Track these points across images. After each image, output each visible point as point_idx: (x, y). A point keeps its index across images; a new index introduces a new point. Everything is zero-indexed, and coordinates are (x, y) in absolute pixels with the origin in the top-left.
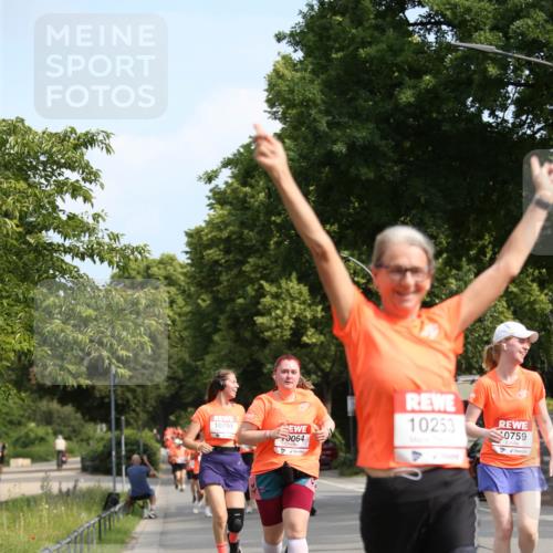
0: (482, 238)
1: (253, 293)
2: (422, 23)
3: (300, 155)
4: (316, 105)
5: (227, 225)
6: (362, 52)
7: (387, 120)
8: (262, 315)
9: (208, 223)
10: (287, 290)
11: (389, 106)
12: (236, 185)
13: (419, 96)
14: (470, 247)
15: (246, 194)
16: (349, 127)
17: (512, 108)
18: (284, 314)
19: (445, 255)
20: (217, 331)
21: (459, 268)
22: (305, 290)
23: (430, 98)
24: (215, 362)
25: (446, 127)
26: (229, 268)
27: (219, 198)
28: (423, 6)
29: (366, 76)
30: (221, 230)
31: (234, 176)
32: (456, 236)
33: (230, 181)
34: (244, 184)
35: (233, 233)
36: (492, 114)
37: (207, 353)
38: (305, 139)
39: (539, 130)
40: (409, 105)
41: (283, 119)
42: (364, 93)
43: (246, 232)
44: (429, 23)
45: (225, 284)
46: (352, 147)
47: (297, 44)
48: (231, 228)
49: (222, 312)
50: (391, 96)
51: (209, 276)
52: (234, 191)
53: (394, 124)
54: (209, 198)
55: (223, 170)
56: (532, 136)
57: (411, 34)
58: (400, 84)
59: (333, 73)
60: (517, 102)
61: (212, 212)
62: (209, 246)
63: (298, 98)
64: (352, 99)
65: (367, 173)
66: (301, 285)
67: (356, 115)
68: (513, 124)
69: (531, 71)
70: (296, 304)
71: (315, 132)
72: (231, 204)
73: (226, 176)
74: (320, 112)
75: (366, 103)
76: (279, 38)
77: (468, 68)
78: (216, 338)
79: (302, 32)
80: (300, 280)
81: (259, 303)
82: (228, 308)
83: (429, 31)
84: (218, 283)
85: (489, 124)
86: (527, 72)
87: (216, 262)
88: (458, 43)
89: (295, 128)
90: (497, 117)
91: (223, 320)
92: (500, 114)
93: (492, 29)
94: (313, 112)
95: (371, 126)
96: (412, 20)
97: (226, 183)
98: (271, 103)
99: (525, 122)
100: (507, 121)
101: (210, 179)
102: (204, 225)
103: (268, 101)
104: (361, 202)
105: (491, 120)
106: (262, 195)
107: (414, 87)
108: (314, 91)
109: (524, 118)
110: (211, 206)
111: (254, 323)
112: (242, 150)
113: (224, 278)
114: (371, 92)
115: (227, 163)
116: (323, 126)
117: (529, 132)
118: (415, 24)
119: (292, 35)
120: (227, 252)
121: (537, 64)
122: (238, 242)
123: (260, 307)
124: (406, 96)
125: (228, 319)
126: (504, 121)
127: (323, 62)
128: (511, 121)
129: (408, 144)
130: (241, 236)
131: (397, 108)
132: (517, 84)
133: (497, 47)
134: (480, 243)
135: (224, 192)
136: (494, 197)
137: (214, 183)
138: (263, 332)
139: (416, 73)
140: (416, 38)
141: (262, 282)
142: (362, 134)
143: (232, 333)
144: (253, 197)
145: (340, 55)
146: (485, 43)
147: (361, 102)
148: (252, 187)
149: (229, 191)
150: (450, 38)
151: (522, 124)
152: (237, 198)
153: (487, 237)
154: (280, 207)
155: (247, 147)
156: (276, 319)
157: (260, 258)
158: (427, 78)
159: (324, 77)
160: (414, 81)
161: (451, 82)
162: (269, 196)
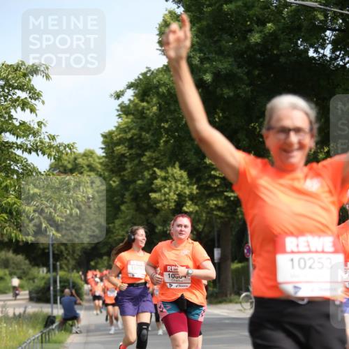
1: (149, 177)
5: (130, 129)
6: (225, 7)
7: (242, 56)
8: (155, 191)
9: (117, 128)
10: (173, 175)
11: (243, 46)
12: (136, 101)
13: (265, 39)
15: (143, 108)
16: (215, 61)
17: (330, 47)
18: (170, 191)
20: (123, 203)
22: (185, 174)
23: (272, 39)
24: (122, 224)
25: (283, 60)
26: (132, 159)
27: (125, 110)
30: (126, 132)
31: (135, 95)
33: (132, 99)
34: (142, 101)
35: (134, 134)
36: (316, 51)
37: (117, 218)
39: (348, 62)
40: (257, 44)
42: (226, 37)
43: (144, 133)
45: (129, 170)
46: (217, 75)
47: (179, 2)
48: (133, 131)
49: (127, 190)
50: (245, 38)
51: (118, 164)
52: (136, 105)
54: (118, 111)
55: (128, 91)
56: (344, 66)
58: (251, 31)
59: (205, 23)
60: (333, 42)
61: (120, 120)
62: (118, 144)
64: (218, 41)
66: (182, 171)
67: (220, 52)
68: (330, 58)
70: (179, 184)
71: (192, 65)
72: (133, 114)
78: (123, 208)
80: (181, 168)
81: (152, 183)
82: (131, 187)
84: (125, 169)
85: (313, 58)
86: (341, 21)
87: (123, 155)
90: (319, 53)
91: (127, 195)
92: (322, 51)
95: (231, 59)
97: (130, 100)
99: (339, 56)
100: (326, 56)
101: (118, 96)
102: (114, 129)
103: (159, 42)
104: (224, 113)
105: (315, 55)
106: (155, 109)
107: (261, 32)
109: (338, 53)
110: (119, 116)
111: (149, 198)
112: (141, 77)
113: (128, 166)
114: (231, 35)
115: (130, 86)
116: (197, 61)
117: (341, 63)
120: (130, 148)
121: (347, 15)
122: (138, 141)
123: (153, 186)
124: (255, 38)
125: (131, 195)
126: (324, 55)
127: (198, 14)
128: (329, 55)
129: (257, 72)
130: (140, 137)
131: (249, 47)
132: (333, 30)
135: (128, 106)
137: (121, 100)
138: (155, 204)
139: (262, 23)
141: (155, 169)
142: (224, 65)
143: (134, 204)
144: (148, 109)
145: (209, 9)
147: (224, 42)
148: (148, 102)
149: (131, 105)
151: (336, 58)
152: (138, 110)
154: (167, 117)
155: (144, 74)
156: (165, 195)
157: (154, 152)
158: (269, 25)
159: (198, 25)
160: (260, 28)
161: (287, 28)
162: (160, 109)
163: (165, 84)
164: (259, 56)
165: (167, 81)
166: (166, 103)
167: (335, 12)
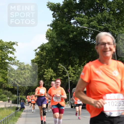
0: (84, 61)
1: (43, 71)
2: (74, 23)
3: (52, 46)
5: (38, 59)
6: (63, 28)
7: (67, 40)
8: (45, 75)
9: (35, 58)
10: (49, 71)
12: (40, 52)
13: (73, 36)
14: (82, 63)
16: (61, 41)
17: (90, 38)
18: (49, 75)
19: (78, 65)
21: (80, 67)
22: (53, 71)
23: (75, 36)
25: (78, 41)
26: (39, 67)
27: (37, 54)
28: (74, 20)
29: (64, 32)
30: (37, 60)
32: (80, 61)
33: (39, 51)
34: (42, 52)
35: (39, 60)
38: (53, 44)
40: (72, 37)
41: (49, 40)
44: (75, 23)
46: (61, 45)
47: (51, 26)
48: (39, 59)
50: (68, 36)
53: (69, 41)
55: (38, 49)
56: (94, 43)
57: (72, 25)
58: (70, 34)
59: (58, 32)
60: (91, 37)
61: (36, 57)
63: (52, 36)
64: (61, 36)
65: (64, 50)
66: (52, 70)
67: (62, 39)
68: (90, 41)
70: (51, 73)
71: (54, 42)
72: (39, 55)
73: (38, 50)
74: (56, 39)
75: (64, 37)
76: (48, 26)
77: (82, 31)
79: (52, 24)
80: (52, 69)
81: (44, 73)
85: (86, 41)
86: (93, 32)
88: (80, 26)
89: (51, 42)
90: (87, 40)
92: (88, 39)
93: (87, 24)
94: (54, 39)
95: (65, 41)
98: (47, 37)
101: (36, 50)
102: (34, 59)
103: (46, 36)
104: (63, 55)
105: (86, 40)
106: (45, 54)
107: (72, 34)
108: (55, 35)
109: (92, 40)
110: (36, 55)
111: (43, 77)
114: (65, 35)
115: (39, 48)
116: (56, 42)
118: (73, 23)
119: (50, 25)
120: (38, 64)
122: (40, 62)
123: (44, 74)
124: (71, 36)
125: (38, 76)
126: (89, 40)
127: (56, 30)
128: (90, 40)
129: (71, 45)
130: (41, 61)
131: (69, 38)
132: (91, 34)
133: (88, 27)
134: (84, 62)
135: (38, 53)
136: (87, 54)
137: (36, 51)
138: (45, 78)
139: (73, 32)
140: (73, 26)
141: (45, 69)
142: (63, 43)
144: (43, 54)
145: (59, 28)
146: (85, 26)
147: (63, 37)
148: (43, 52)
150: (79, 26)
151: (92, 41)
152: (40, 54)
153: (85, 61)
155: (42, 45)
156: (47, 76)
157: (44, 65)
158: (75, 33)
159: (56, 32)
160: (72, 33)
161: (79, 33)
162: (46, 54)
163: (47, 47)
164: (72, 40)
166: (48, 52)
167: (91, 29)
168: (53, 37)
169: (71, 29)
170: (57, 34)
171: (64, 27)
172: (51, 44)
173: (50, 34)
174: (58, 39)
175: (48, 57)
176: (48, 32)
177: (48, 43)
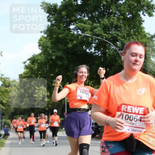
2: (74, 29)
3: (45, 58)
4: (49, 47)
6: (60, 36)
7: (65, 51)
9: (24, 73)
11: (66, 48)
12: (30, 64)
15: (32, 67)
16: (56, 52)
23: (76, 46)
25: (79, 52)
27: (26, 67)
28: (74, 25)
29: (60, 41)
30: (26, 74)
31: (30, 62)
34: (32, 64)
35: (29, 75)
36: (89, 50)
38: (47, 55)
39: (99, 54)
40: (70, 47)
41: (42, 50)
42: (60, 44)
43: (32, 75)
46: (57, 57)
47: (45, 33)
48: (29, 74)
50: (66, 45)
52: (30, 66)
53: (67, 52)
54: (24, 67)
56: (98, 55)
57: (71, 31)
58: (68, 43)
59: (53, 40)
60: (95, 48)
61: (25, 70)
62: (24, 78)
63: (45, 45)
64: (57, 46)
65: (60, 63)
67: (58, 49)
68: (94, 52)
69: (98, 41)
71: (49, 53)
72: (29, 68)
73: (28, 62)
74: (50, 49)
75: (61, 47)
76: (41, 32)
77: (84, 39)
79: (46, 31)
83: (75, 31)
85: (88, 52)
86: (97, 41)
88: (82, 34)
89: (44, 52)
92: (91, 50)
94: (48, 49)
95: (62, 52)
96: (71, 28)
97: (28, 64)
98: (39, 46)
99: (96, 52)
101: (24, 63)
102: (23, 73)
104: (59, 69)
105: (89, 51)
106: (36, 67)
107: (72, 43)
108: (49, 44)
109: (96, 51)
110: (24, 69)
112: (32, 57)
114: (62, 44)
115: (28, 60)
116: (50, 52)
117: (97, 54)
118: (72, 29)
119: (44, 31)
121: (99, 39)
124: (70, 46)
126: (92, 52)
127: (51, 38)
129: (70, 56)
131: (68, 48)
132: (95, 43)
133: (91, 35)
135: (27, 66)
139: (72, 41)
140: (72, 33)
142: (59, 54)
144: (34, 67)
145: (55, 36)
146: (88, 34)
147: (59, 46)
148: (34, 65)
149: (28, 66)
150: (80, 32)
154: (40, 70)
155: (33, 56)
158: (75, 41)
159: (51, 41)
161: (80, 42)
162: (38, 67)
163: (39, 60)
164: (70, 51)
165: (40, 58)
166: (40, 65)
167: (95, 38)
168: (47, 47)
169: (70, 37)
170: (52, 43)
171: (61, 34)
172: (44, 55)
173: (43, 43)
174: (53, 48)
175: (40, 71)
176: (41, 40)
177: (40, 54)
